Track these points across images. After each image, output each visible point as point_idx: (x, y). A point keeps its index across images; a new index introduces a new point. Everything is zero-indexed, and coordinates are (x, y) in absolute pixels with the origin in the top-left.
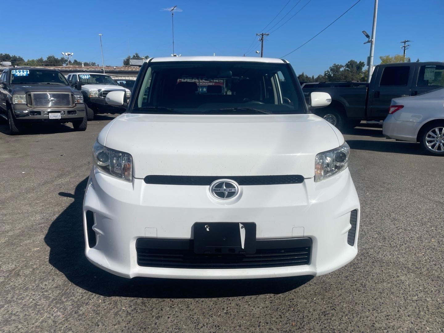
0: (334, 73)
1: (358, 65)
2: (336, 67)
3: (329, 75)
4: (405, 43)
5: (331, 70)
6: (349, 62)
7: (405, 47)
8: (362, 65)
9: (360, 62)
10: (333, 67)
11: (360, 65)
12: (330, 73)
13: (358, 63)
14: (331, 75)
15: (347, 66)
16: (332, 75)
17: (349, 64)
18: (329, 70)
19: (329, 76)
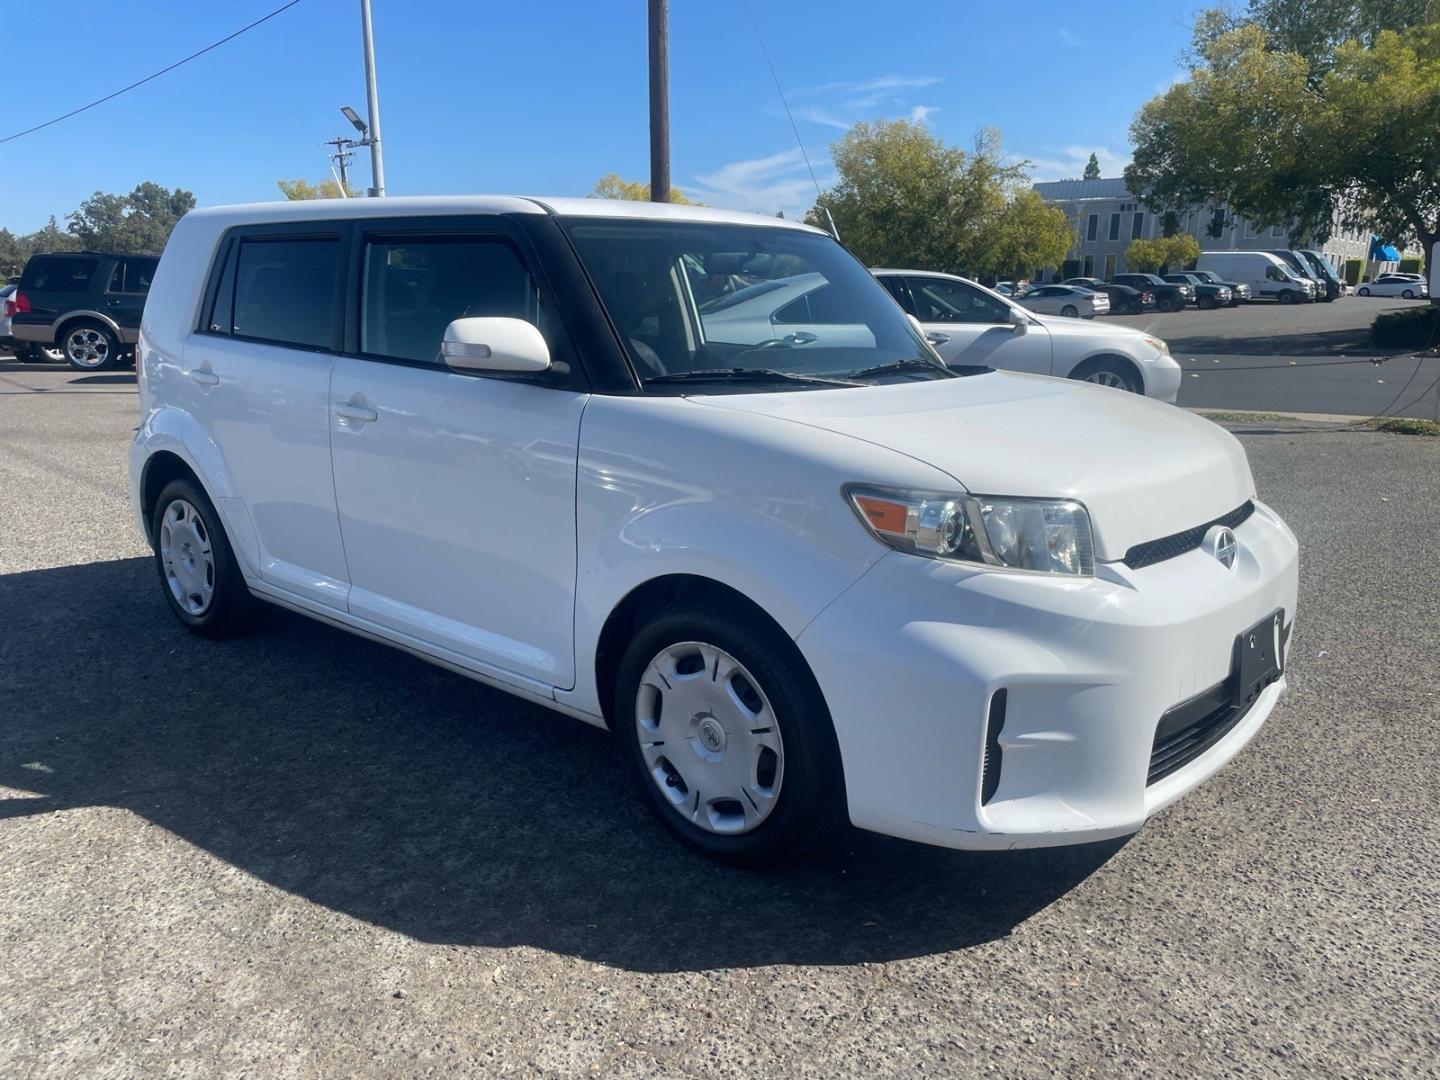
0: (102, 223)
1: (172, 201)
2: (105, 203)
3: (84, 228)
4: (340, 146)
5: (90, 211)
6: (138, 189)
7: (340, 157)
8: (185, 203)
9: (178, 192)
10: (93, 201)
11: (179, 201)
12: (88, 224)
13: (172, 193)
14: (91, 231)
15: (134, 199)
16: (96, 230)
17: (140, 194)
18: (83, 213)
19: (86, 234)
